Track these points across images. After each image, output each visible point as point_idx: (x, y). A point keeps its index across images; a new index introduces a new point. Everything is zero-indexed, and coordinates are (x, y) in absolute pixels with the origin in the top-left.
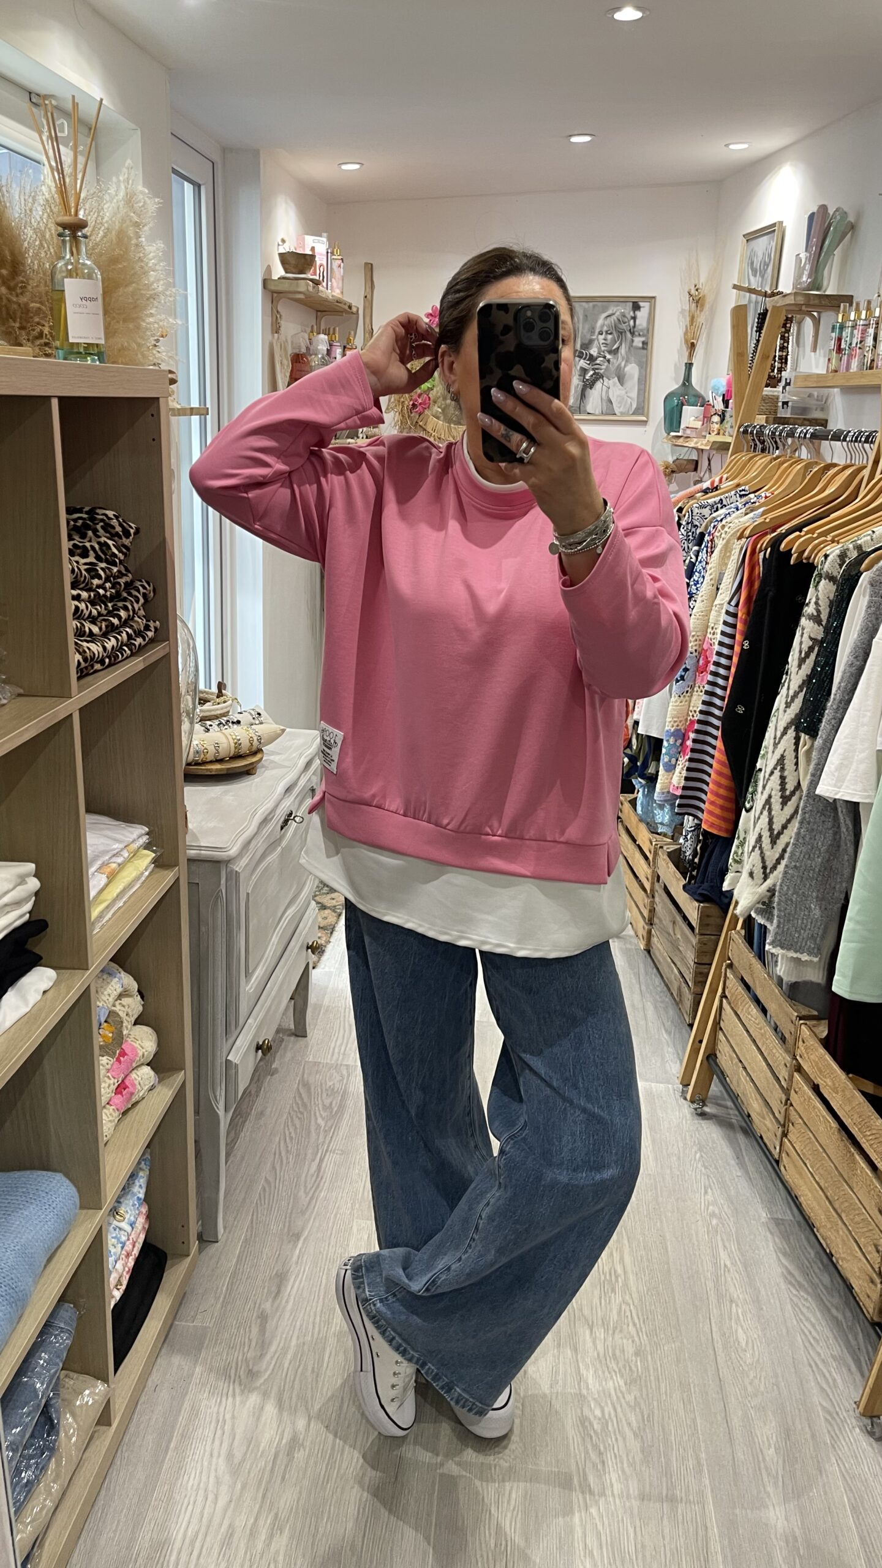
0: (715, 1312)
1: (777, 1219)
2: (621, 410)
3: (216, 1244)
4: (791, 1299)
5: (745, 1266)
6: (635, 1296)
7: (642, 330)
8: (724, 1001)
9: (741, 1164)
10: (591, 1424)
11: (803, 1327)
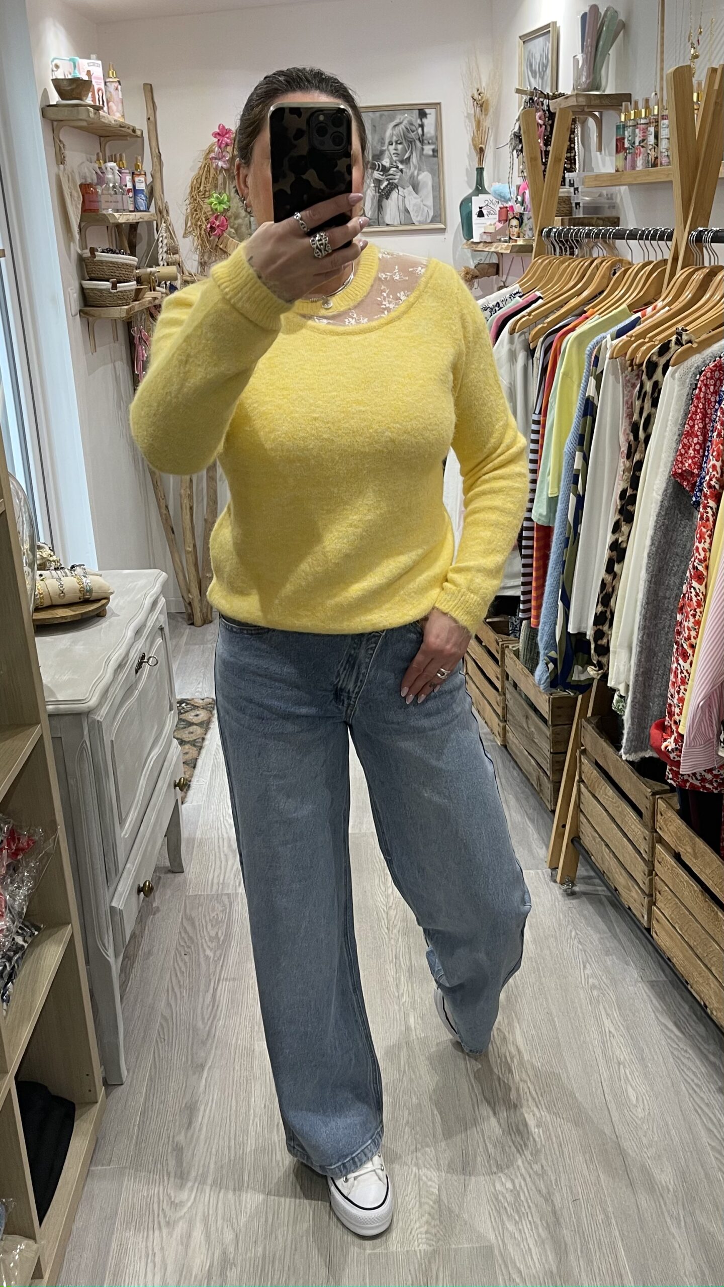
0: (605, 1075)
1: (652, 981)
2: (418, 219)
3: (122, 1087)
4: (672, 1053)
5: (628, 1029)
6: (531, 1073)
7: (431, 138)
8: (582, 785)
9: (615, 936)
10: (505, 1197)
11: (685, 1076)
